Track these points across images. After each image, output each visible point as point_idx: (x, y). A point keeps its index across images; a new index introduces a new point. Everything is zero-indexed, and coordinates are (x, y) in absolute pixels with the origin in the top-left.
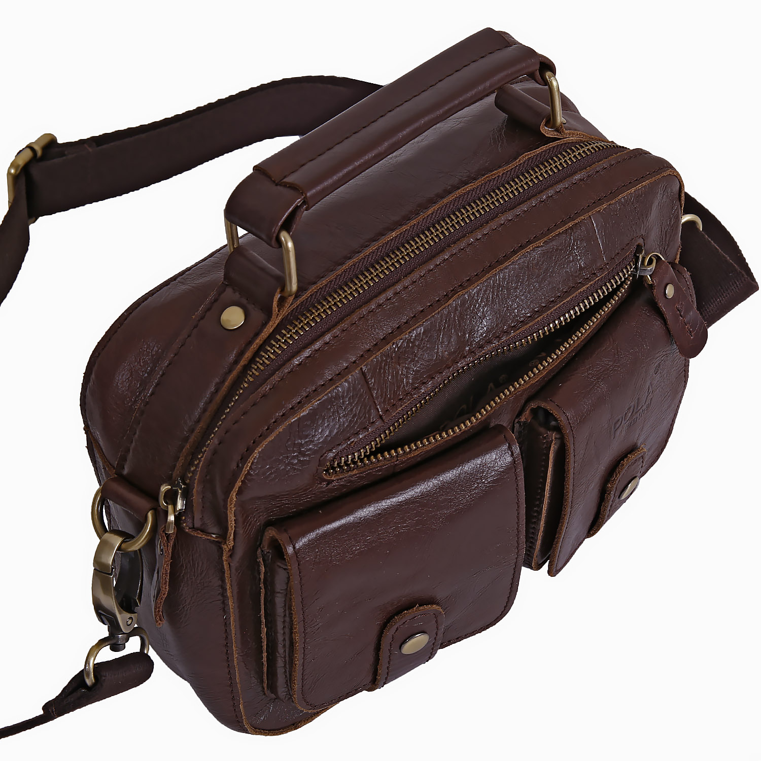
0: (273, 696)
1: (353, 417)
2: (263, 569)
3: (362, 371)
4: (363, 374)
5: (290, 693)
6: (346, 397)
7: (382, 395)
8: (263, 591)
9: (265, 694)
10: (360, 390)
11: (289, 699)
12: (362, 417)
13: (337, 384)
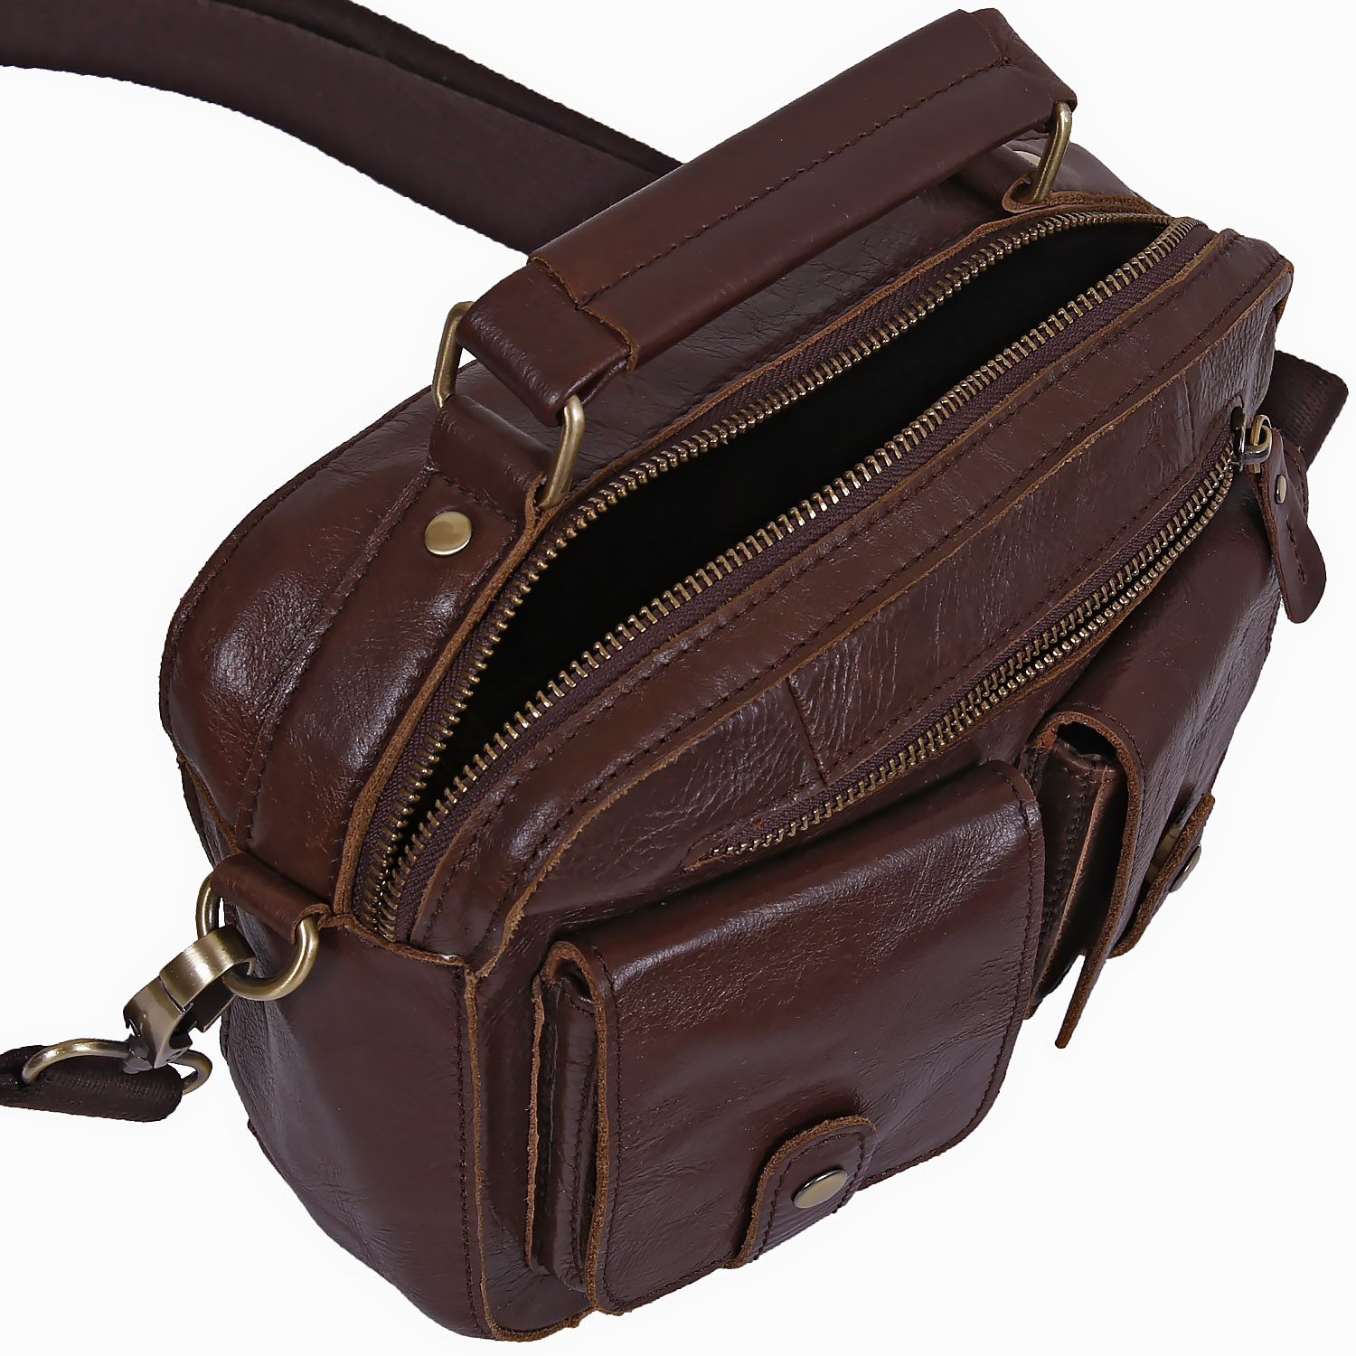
0: (543, 1270)
1: (765, 773)
2: (540, 1017)
3: (789, 684)
4: (791, 690)
5: (577, 1266)
6: (754, 734)
7: (828, 734)
8: (536, 1061)
9: (527, 1266)
10: (782, 721)
11: (574, 1277)
12: (782, 774)
13: (739, 708)
